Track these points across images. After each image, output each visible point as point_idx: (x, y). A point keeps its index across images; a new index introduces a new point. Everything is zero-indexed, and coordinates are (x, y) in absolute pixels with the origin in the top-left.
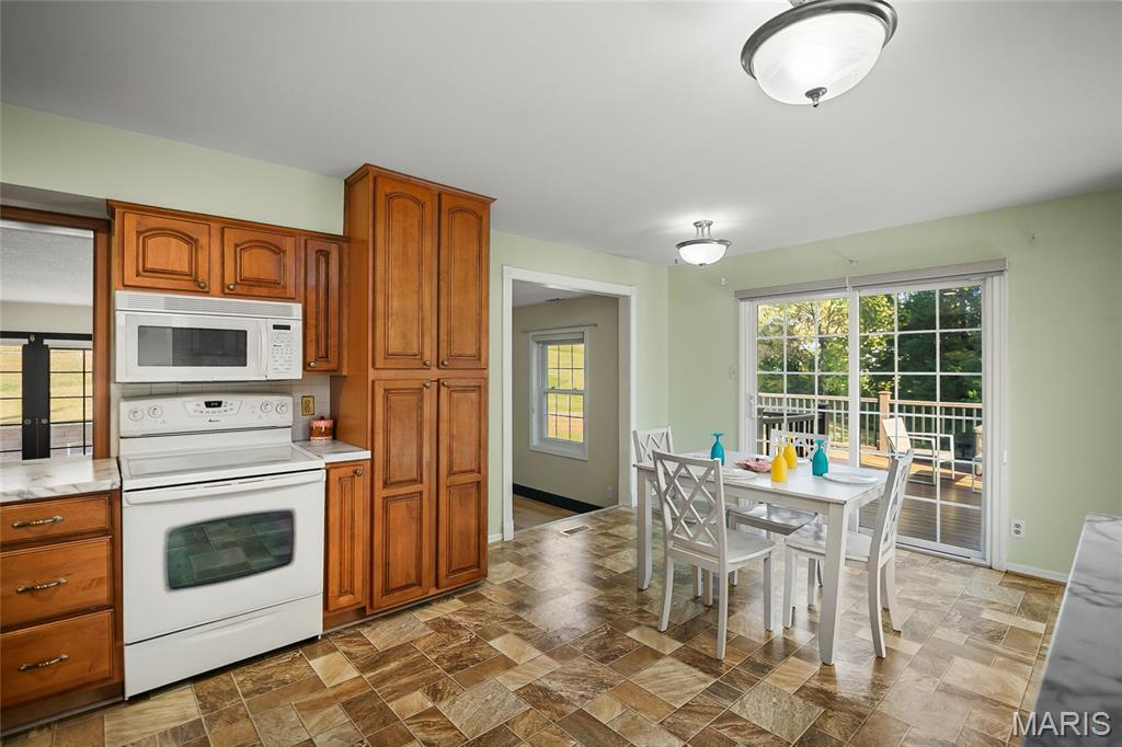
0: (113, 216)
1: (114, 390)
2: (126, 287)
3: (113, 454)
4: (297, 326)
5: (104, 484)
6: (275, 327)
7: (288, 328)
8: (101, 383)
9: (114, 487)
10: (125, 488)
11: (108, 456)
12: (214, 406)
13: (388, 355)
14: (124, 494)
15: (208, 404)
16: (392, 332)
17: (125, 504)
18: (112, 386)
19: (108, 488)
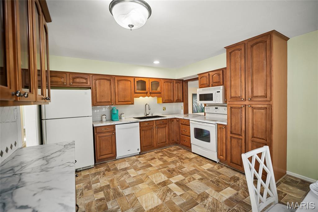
4: (221, 91)
6: (217, 92)
7: (219, 92)
13: (231, 97)
16: (232, 91)
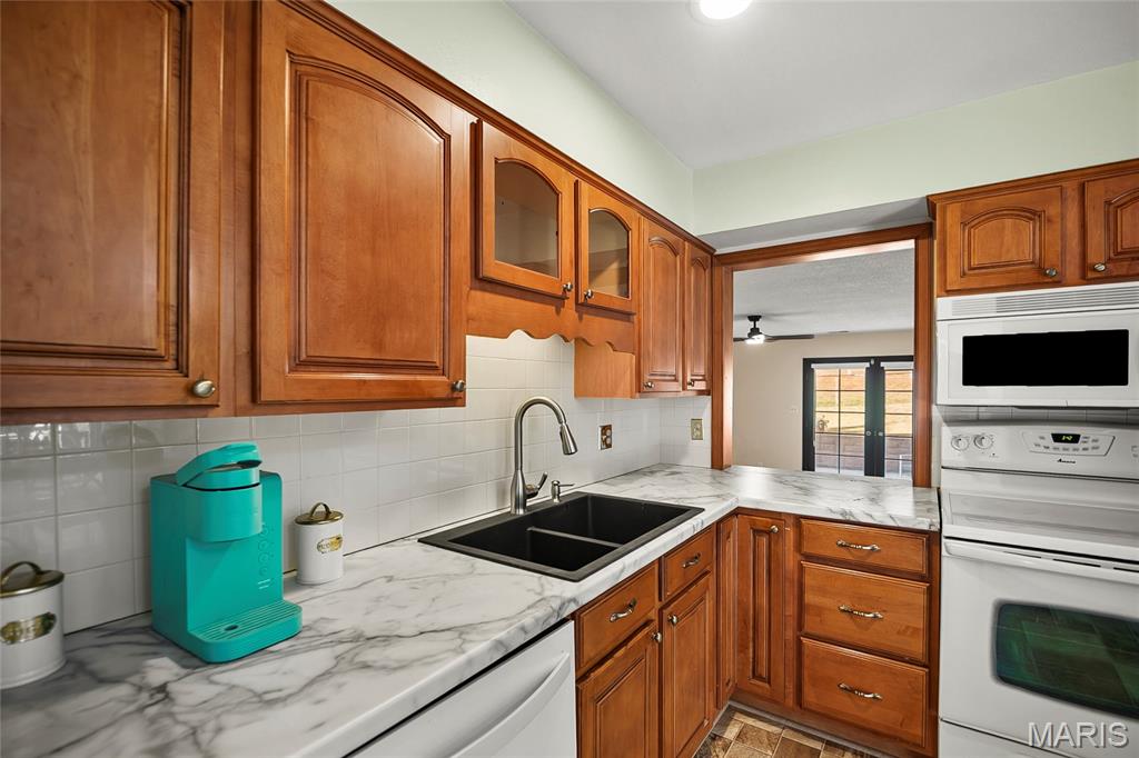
0: (935, 219)
1: (936, 413)
2: (950, 293)
3: (934, 484)
5: (923, 522)
8: (922, 404)
9: (933, 529)
10: (945, 533)
11: (928, 485)
12: (1066, 441)
14: (944, 540)
15: (1057, 438)
17: (944, 553)
18: (934, 407)
19: (926, 527)
